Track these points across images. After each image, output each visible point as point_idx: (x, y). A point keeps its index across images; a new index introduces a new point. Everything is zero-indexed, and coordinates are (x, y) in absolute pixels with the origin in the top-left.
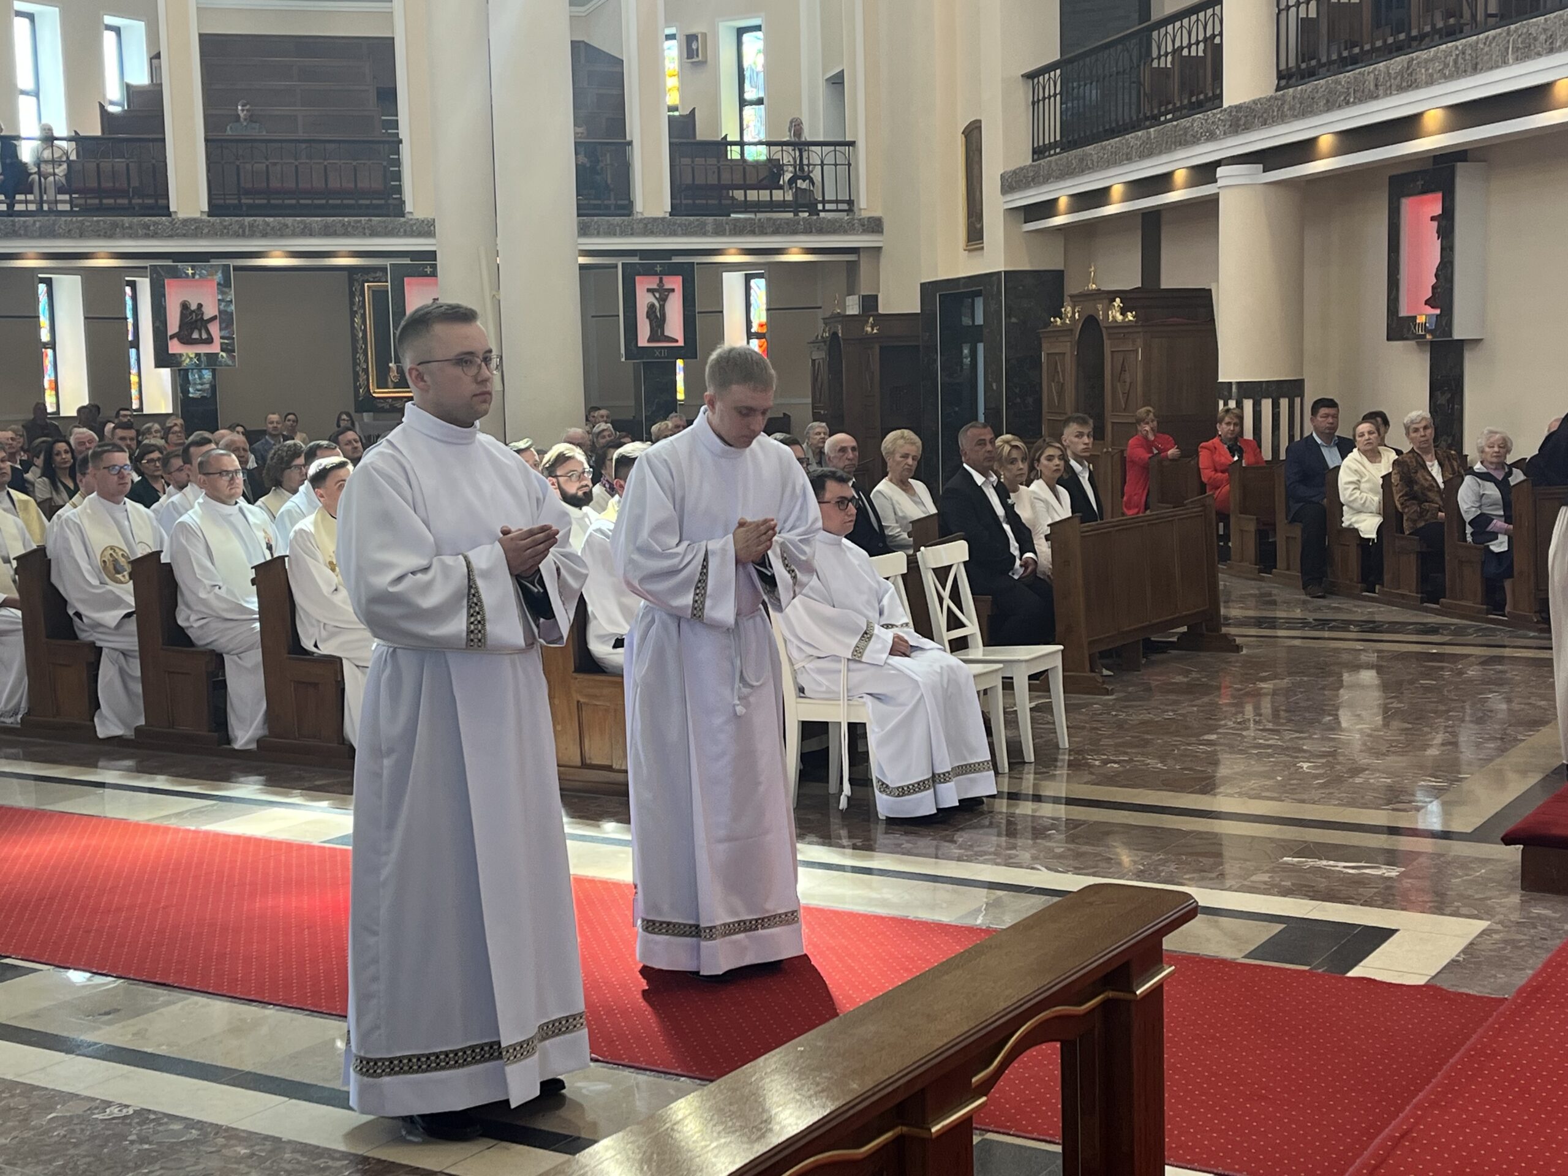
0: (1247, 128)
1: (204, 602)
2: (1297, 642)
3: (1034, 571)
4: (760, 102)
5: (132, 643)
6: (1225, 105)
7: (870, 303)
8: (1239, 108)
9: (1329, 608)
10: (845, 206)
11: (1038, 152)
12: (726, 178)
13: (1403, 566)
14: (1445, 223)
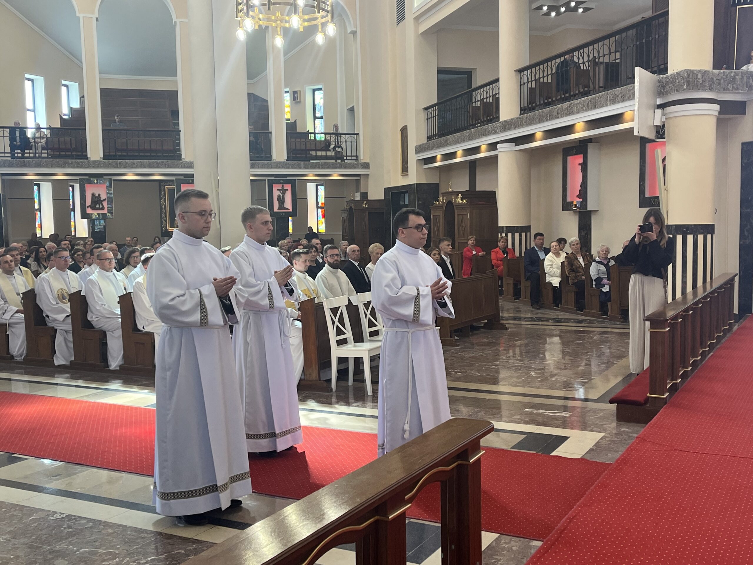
0: (509, 129)
1: (98, 310)
2: (529, 326)
4: (322, 118)
5: (69, 327)
6: (501, 120)
7: (365, 195)
8: (505, 121)
10: (355, 158)
11: (429, 138)
12: (308, 147)
13: (569, 297)
14: (584, 167)
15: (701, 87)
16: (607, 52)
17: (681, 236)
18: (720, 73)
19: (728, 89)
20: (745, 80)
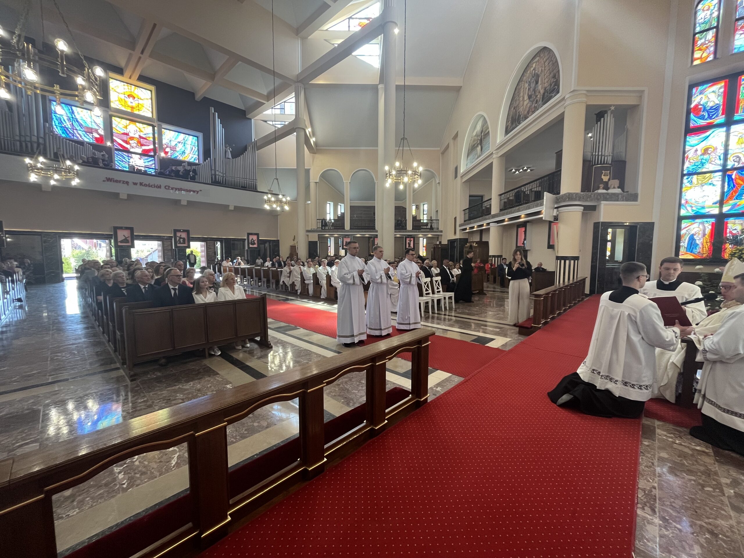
0: (495, 217)
3: (453, 281)
4: (426, 214)
8: (493, 215)
10: (437, 229)
11: (465, 221)
12: (420, 225)
14: (525, 232)
15: (575, 200)
16: (535, 187)
17: (563, 261)
18: (584, 194)
19: (588, 200)
20: (596, 197)
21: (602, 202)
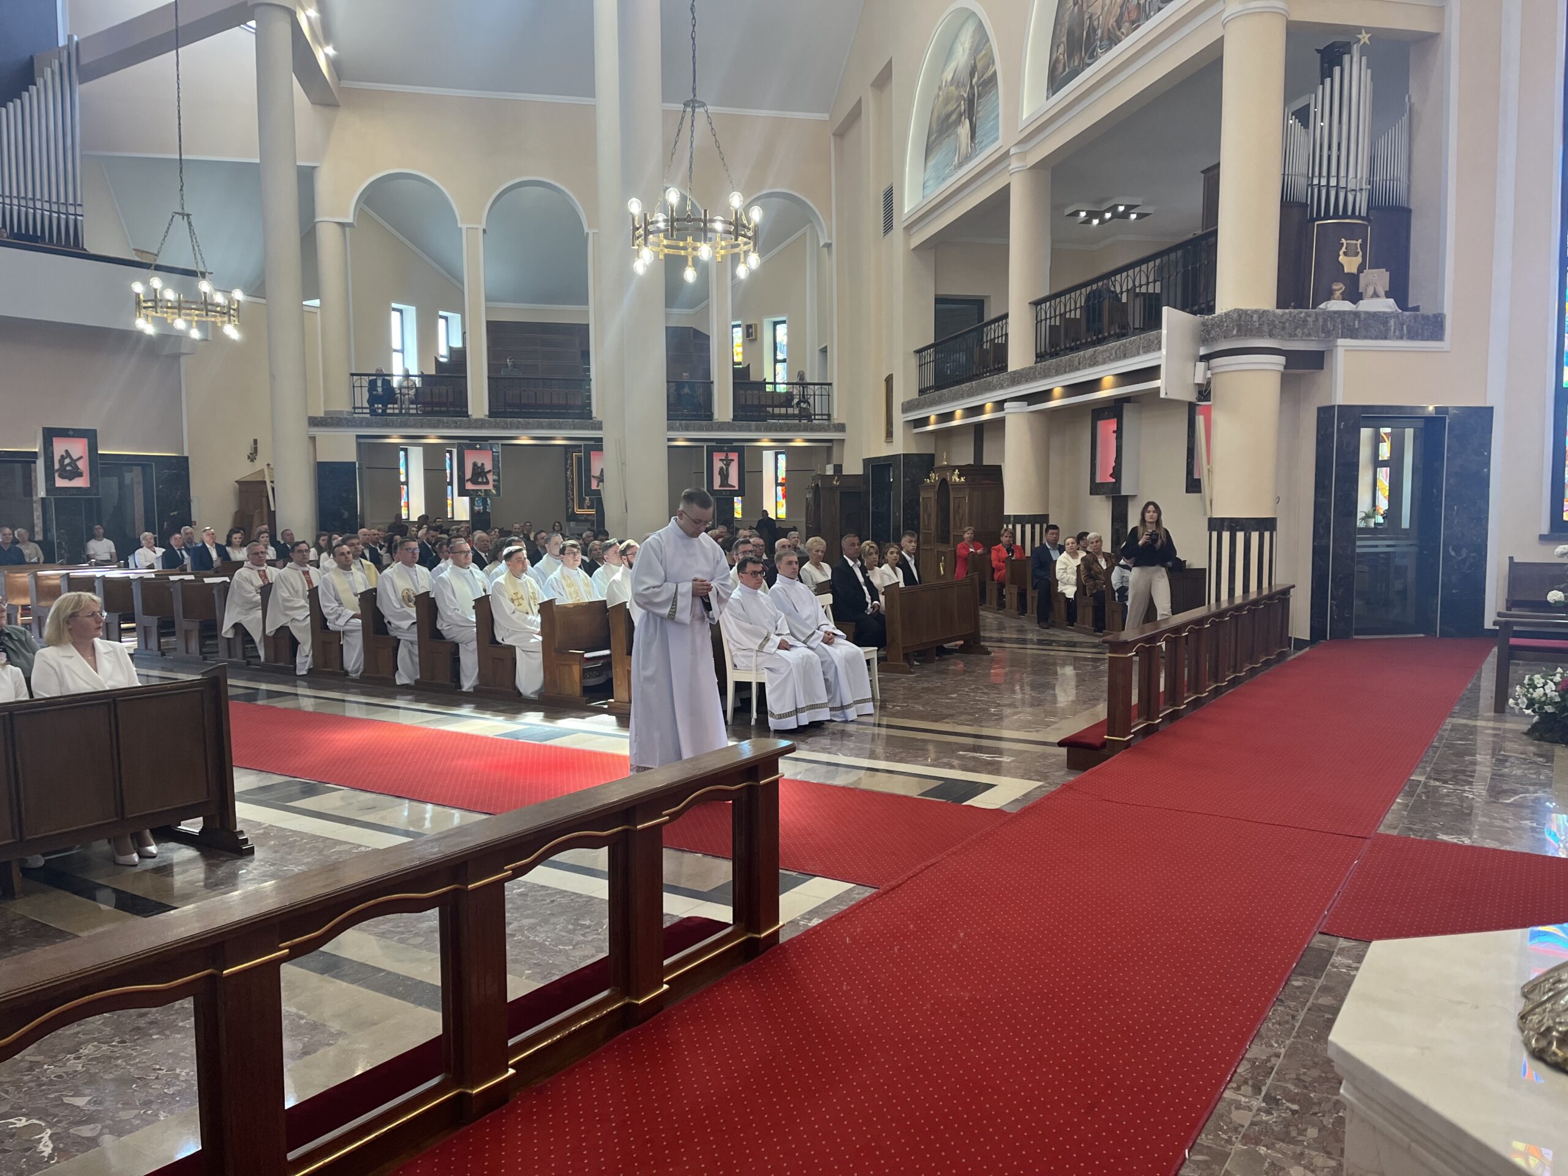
0: (1020, 382)
1: (450, 617)
3: (878, 610)
4: (784, 361)
5: (414, 637)
6: (1011, 369)
7: (838, 468)
8: (1015, 372)
9: (1048, 634)
10: (826, 417)
11: (922, 392)
12: (763, 403)
13: (1086, 614)
14: (1119, 434)
15: (1259, 334)
16: (1144, 281)
17: (1228, 533)
18: (1284, 314)
19: (1296, 335)
20: (1321, 323)
21: (1341, 342)
